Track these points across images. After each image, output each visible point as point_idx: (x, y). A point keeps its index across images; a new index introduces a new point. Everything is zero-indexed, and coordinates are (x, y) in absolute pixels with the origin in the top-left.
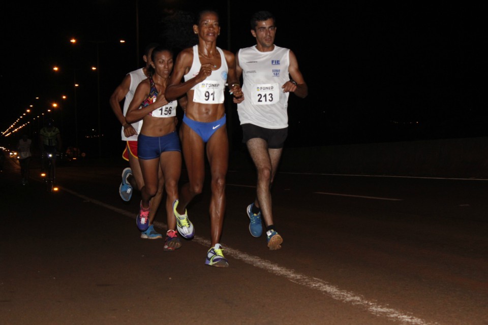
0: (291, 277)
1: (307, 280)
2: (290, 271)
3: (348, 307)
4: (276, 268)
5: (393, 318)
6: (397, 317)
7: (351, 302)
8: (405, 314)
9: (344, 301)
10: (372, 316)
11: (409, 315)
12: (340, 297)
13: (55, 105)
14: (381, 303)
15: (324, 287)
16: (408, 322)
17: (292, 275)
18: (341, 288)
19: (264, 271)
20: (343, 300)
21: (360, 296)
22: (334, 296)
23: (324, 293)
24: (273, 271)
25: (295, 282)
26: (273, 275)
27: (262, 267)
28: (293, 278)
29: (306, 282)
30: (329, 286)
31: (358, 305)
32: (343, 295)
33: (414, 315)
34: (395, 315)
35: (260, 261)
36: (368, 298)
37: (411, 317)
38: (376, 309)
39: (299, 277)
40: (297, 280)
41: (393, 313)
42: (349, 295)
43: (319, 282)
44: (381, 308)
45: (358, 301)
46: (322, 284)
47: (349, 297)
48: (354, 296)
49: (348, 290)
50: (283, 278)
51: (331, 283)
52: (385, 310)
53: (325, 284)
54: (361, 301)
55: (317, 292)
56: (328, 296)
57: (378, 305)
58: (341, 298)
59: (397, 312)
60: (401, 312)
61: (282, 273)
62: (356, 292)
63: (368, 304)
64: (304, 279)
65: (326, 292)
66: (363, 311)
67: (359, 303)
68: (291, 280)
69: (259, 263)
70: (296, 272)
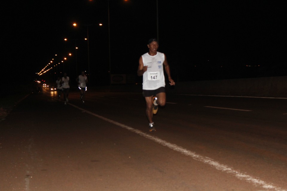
0: (193, 157)
1: (202, 158)
2: (193, 153)
3: (225, 174)
4: (185, 151)
5: (249, 181)
6: (251, 180)
7: (226, 171)
8: (255, 178)
9: (222, 171)
10: (237, 180)
11: (257, 179)
12: (220, 168)
13: (65, 59)
14: (242, 172)
15: (211, 162)
16: (257, 183)
17: (195, 156)
18: (221, 162)
19: (179, 153)
20: (222, 170)
21: (231, 168)
22: (217, 168)
23: (211, 166)
24: (184, 153)
25: (196, 159)
26: (184, 155)
27: (178, 151)
28: (195, 157)
29: (202, 159)
30: (214, 162)
31: (230, 173)
32: (222, 167)
33: (260, 179)
34: (250, 179)
35: (177, 147)
36: (235, 169)
37: (258, 180)
38: (240, 175)
39: (198, 156)
40: (197, 158)
41: (249, 178)
42: (225, 167)
43: (209, 159)
44: (243, 175)
45: (230, 171)
46: (210, 161)
47: (225, 168)
48: (228, 168)
49: (225, 164)
50: (189, 157)
51: (215, 160)
52: (244, 176)
53: (212, 161)
54: (231, 170)
55: (208, 166)
56: (213, 167)
57: (241, 173)
58: (221, 169)
59: (251, 177)
60: (253, 177)
61: (189, 154)
62: (229, 165)
63: (235, 173)
64: (201, 158)
65: (212, 165)
66: (233, 176)
67: (230, 172)
68: (194, 158)
69: (176, 148)
70: (197, 153)
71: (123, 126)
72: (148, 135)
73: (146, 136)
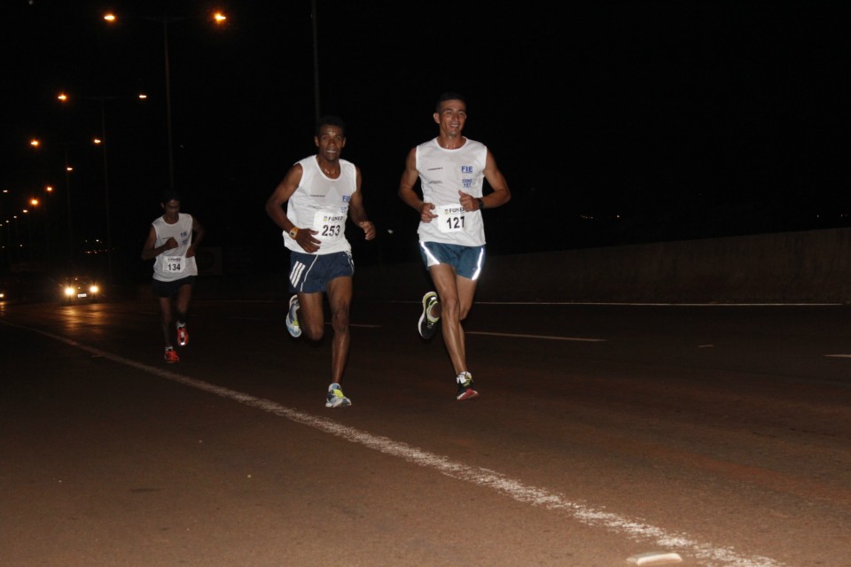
0: (443, 468)
1: (470, 472)
2: (441, 459)
3: (539, 512)
4: (417, 455)
5: (615, 527)
6: (621, 527)
7: (545, 504)
8: (634, 522)
9: (534, 504)
10: (581, 526)
11: (640, 523)
12: (526, 498)
13: (34, 202)
14: (593, 504)
15: (499, 482)
16: (639, 533)
17: (446, 465)
18: (526, 482)
19: (400, 459)
20: (532, 502)
21: (558, 495)
22: (516, 496)
23: (499, 492)
24: (414, 459)
25: (452, 476)
26: (414, 466)
27: (396, 453)
28: (447, 470)
29: (470, 476)
30: (507, 481)
31: (557, 509)
32: (532, 494)
33: (648, 522)
34: (617, 523)
35: (390, 444)
36: (572, 498)
37: (643, 525)
38: (587, 514)
39: (456, 467)
40: (455, 473)
41: (614, 520)
42: (540, 494)
43: (490, 474)
44: (594, 512)
45: (557, 503)
46: (495, 478)
47: (541, 497)
48: (549, 495)
49: (538, 487)
50: (431, 470)
51: (510, 475)
52: (600, 515)
53: (500, 478)
54: (560, 502)
55: (488, 492)
56: (507, 497)
57: (588, 508)
58: (529, 500)
59: (619, 518)
60: (626, 518)
61: (428, 462)
62: (551, 486)
63: (572, 507)
64: (464, 470)
65: (502, 489)
66: (566, 518)
67: (558, 506)
68: (445, 474)
69: (390, 448)
70: (452, 459)
71: (222, 391)
72: (299, 415)
73: (295, 418)
